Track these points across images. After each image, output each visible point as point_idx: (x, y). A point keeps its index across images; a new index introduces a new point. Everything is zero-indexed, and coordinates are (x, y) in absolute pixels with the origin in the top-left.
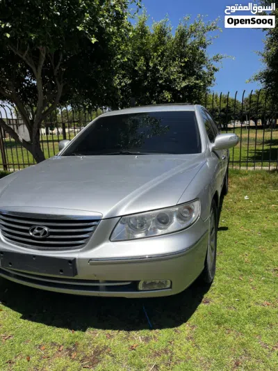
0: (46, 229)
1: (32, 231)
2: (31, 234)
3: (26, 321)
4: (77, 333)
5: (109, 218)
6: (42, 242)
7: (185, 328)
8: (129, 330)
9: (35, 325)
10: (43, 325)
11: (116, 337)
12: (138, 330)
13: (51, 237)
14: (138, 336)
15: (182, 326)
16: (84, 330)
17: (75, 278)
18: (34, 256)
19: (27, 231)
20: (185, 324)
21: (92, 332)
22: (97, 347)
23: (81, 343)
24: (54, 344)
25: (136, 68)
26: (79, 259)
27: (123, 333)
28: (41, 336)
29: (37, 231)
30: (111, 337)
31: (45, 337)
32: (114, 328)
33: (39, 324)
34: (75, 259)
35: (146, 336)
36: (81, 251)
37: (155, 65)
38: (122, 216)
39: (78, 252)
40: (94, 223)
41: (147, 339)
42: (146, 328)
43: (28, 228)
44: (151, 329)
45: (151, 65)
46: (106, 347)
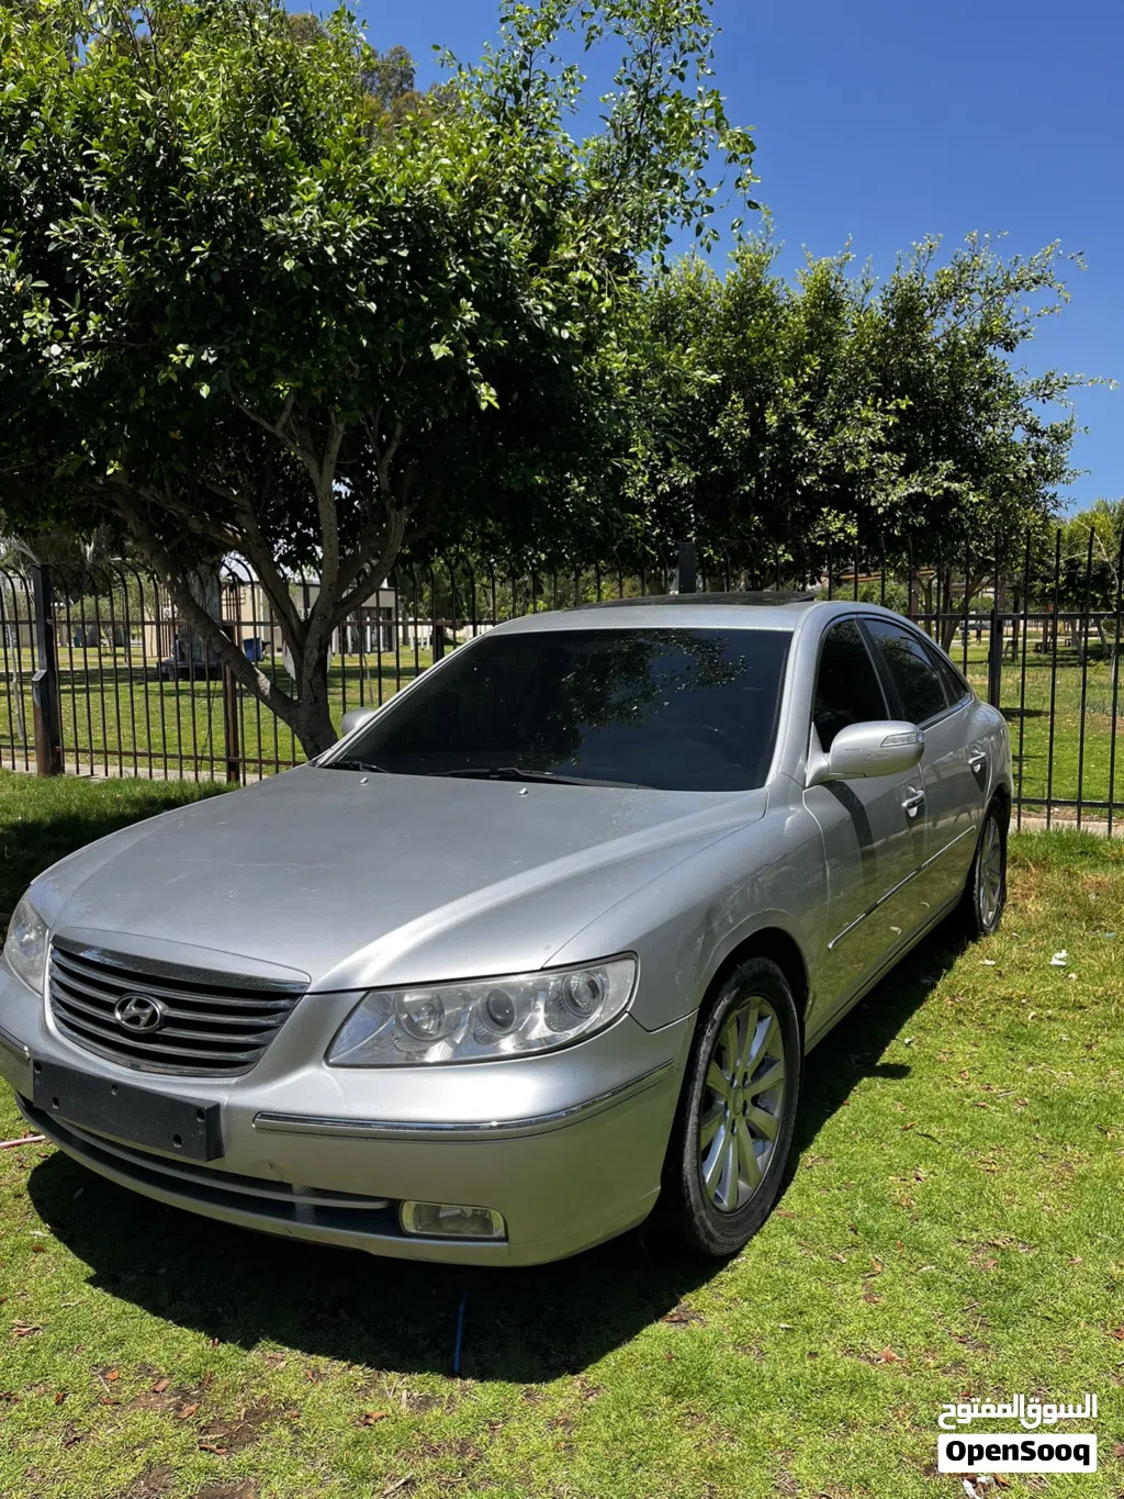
0: (159, 1007)
1: (122, 1008)
2: (118, 1016)
3: (98, 1291)
4: (223, 1349)
5: (332, 993)
6: (140, 1045)
7: (562, 1393)
8: (383, 1365)
9: (118, 1305)
10: (139, 1310)
11: (335, 1382)
12: (409, 1371)
13: (168, 1031)
14: (399, 1390)
15: (559, 1381)
16: (248, 1345)
17: (213, 1165)
18: (116, 1085)
19: (109, 1008)
20: (569, 1378)
21: (269, 1354)
22: (264, 1400)
23: (222, 1380)
24: (146, 1370)
25: (714, 433)
26: (229, 1108)
27: (359, 1373)
28: (120, 1342)
29: (132, 1009)
30: (317, 1375)
31: (130, 1345)
32: (336, 1353)
33: (130, 1307)
34: (216, 1108)
35: (427, 1392)
36: (237, 1085)
37: (787, 422)
38: (369, 990)
39: (227, 1086)
40: (283, 1003)
41: (425, 1403)
42: (435, 1369)
43: (111, 999)
44: (451, 1374)
45: (772, 420)
46: (288, 1404)
